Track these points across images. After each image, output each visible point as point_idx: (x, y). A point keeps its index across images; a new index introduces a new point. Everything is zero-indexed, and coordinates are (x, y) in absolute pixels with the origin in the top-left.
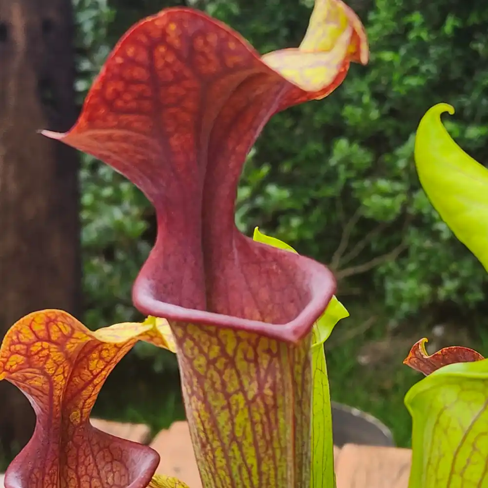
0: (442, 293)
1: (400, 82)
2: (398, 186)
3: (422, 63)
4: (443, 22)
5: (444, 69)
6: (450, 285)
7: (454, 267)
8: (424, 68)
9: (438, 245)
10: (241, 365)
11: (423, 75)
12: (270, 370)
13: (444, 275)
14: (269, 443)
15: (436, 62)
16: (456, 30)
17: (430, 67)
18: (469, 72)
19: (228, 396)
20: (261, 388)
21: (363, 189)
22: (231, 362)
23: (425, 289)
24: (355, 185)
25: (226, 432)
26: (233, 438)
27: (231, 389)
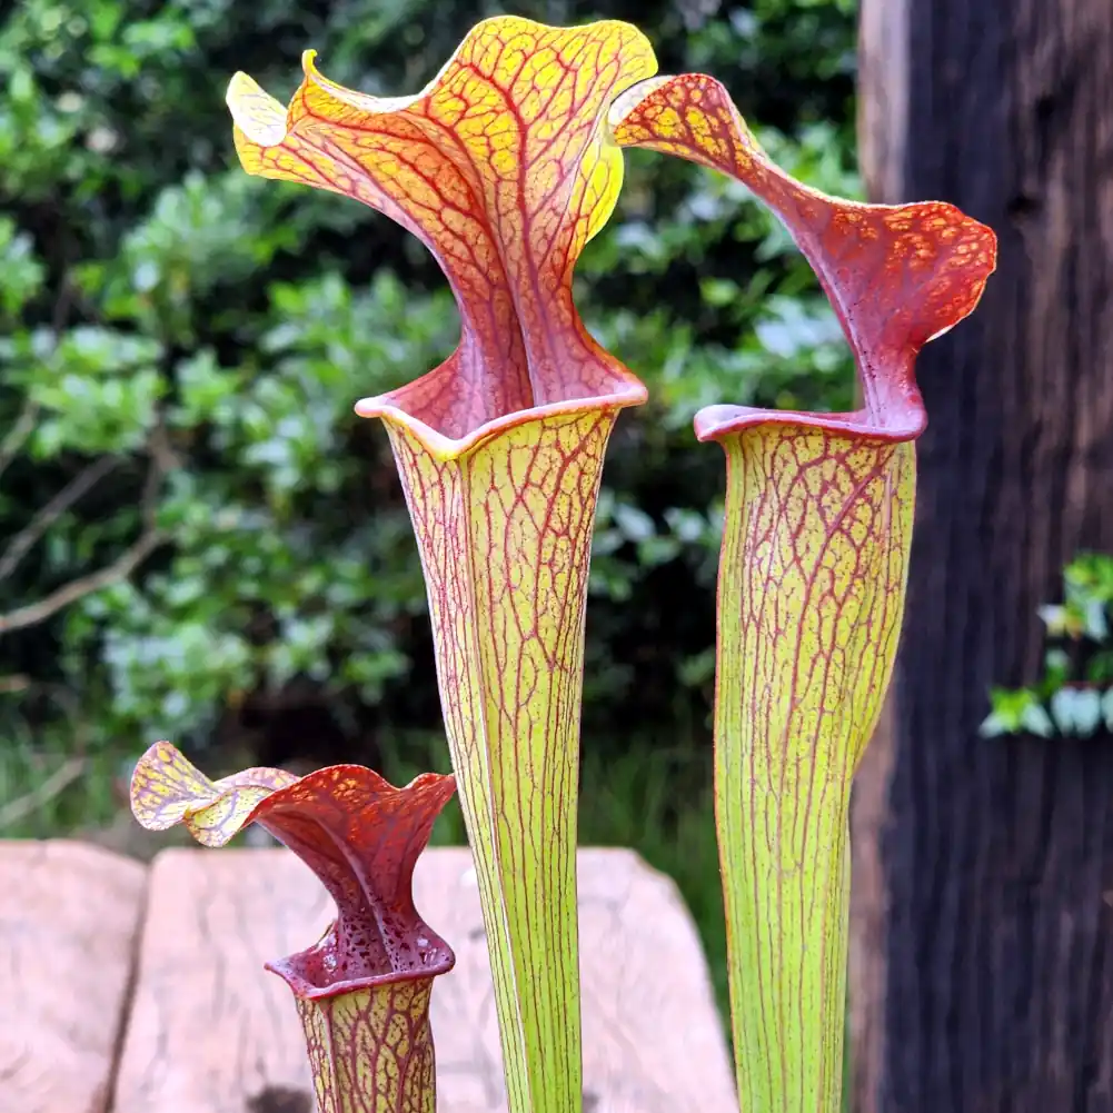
0: (282, 660)
1: (117, 40)
2: (134, 349)
6: (304, 638)
7: (310, 583)
9: (258, 520)
11: (186, 13)
13: (285, 610)
21: (27, 362)
23: (233, 651)
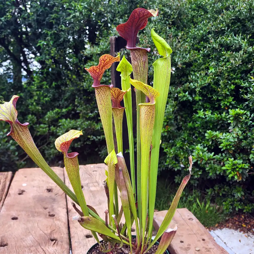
1: (43, 99)
2: (46, 126)
3: (48, 94)
4: (52, 84)
5: (54, 95)
8: (49, 95)
10: (142, 56)
11: (49, 97)
12: (145, 57)
14: (144, 67)
15: (52, 94)
16: (55, 85)
17: (50, 95)
18: (60, 95)
19: (140, 60)
20: (144, 59)
21: (36, 127)
22: (141, 56)
24: (34, 126)
25: (139, 66)
26: (140, 66)
27: (140, 59)
